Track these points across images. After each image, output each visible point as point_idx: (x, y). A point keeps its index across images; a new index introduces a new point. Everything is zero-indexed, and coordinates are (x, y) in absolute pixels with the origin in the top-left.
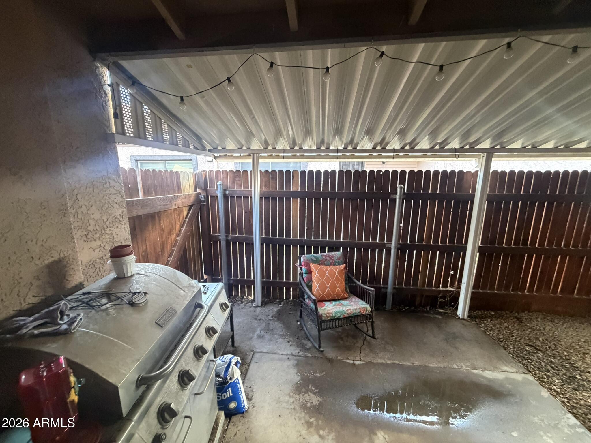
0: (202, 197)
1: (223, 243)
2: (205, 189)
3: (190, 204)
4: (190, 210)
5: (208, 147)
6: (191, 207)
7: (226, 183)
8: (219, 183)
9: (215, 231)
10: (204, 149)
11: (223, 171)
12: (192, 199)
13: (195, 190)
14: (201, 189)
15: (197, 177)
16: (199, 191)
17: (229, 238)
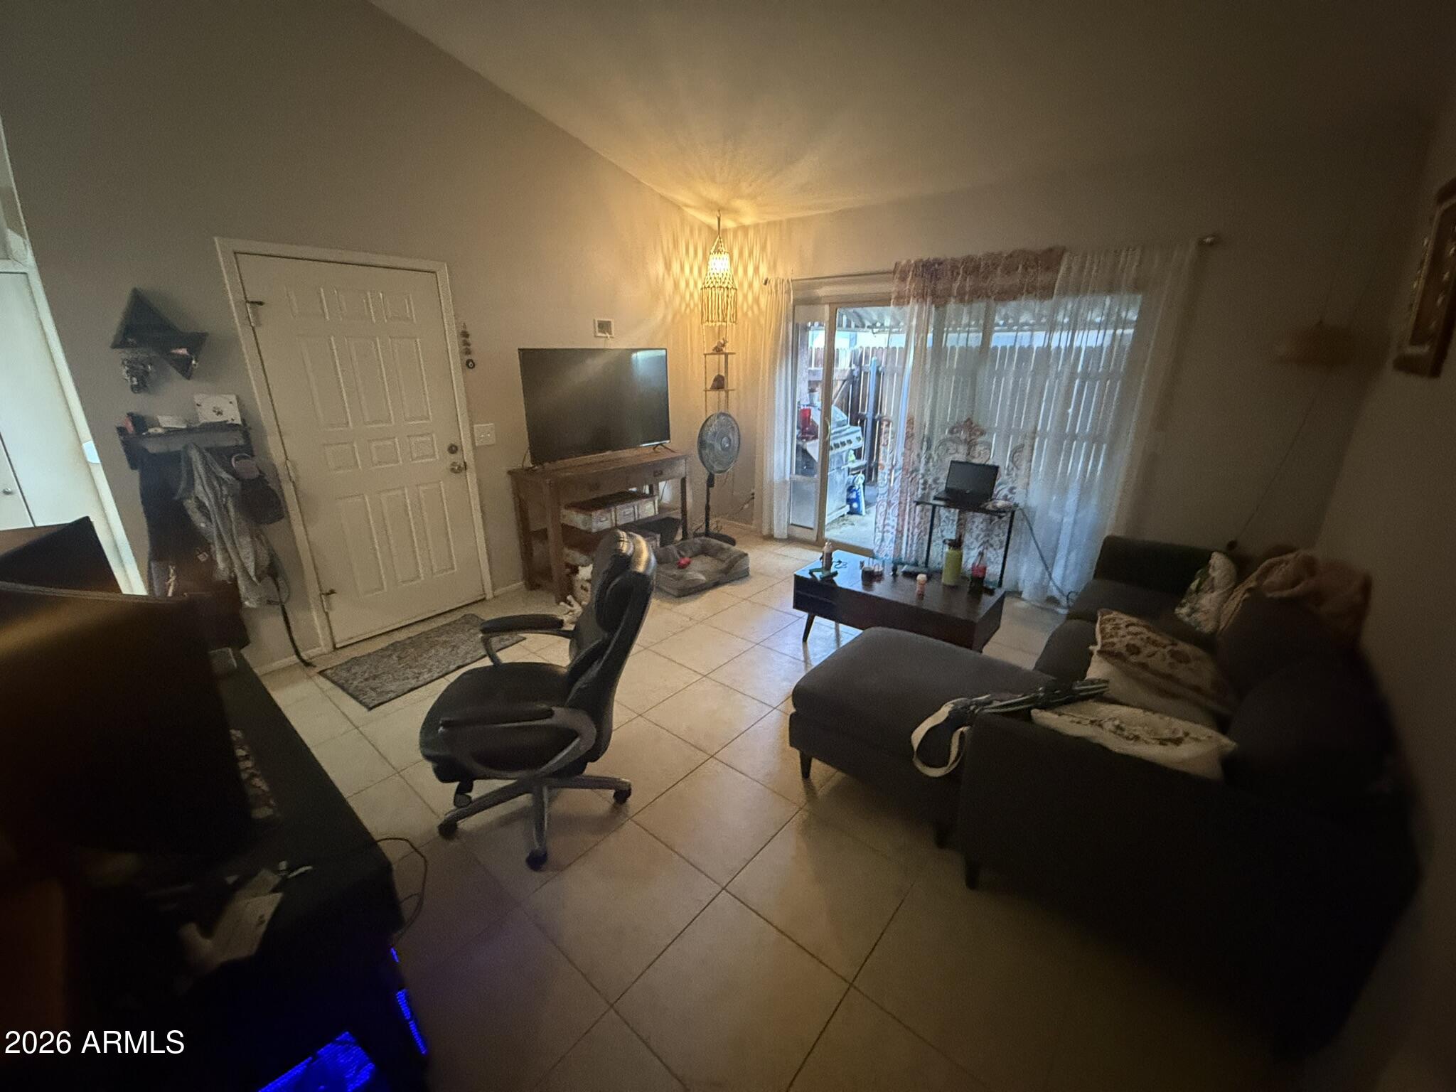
0: (855, 374)
1: (870, 422)
2: (859, 364)
3: (844, 378)
4: (843, 383)
5: (867, 324)
6: (844, 381)
7: (880, 358)
8: (873, 359)
9: (863, 409)
10: (863, 326)
11: (879, 348)
12: (847, 374)
13: (850, 366)
14: (856, 365)
15: (854, 353)
16: (854, 367)
17: (876, 417)
